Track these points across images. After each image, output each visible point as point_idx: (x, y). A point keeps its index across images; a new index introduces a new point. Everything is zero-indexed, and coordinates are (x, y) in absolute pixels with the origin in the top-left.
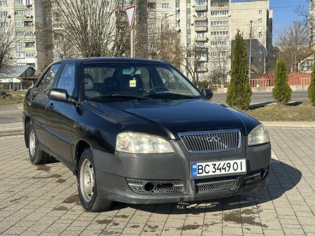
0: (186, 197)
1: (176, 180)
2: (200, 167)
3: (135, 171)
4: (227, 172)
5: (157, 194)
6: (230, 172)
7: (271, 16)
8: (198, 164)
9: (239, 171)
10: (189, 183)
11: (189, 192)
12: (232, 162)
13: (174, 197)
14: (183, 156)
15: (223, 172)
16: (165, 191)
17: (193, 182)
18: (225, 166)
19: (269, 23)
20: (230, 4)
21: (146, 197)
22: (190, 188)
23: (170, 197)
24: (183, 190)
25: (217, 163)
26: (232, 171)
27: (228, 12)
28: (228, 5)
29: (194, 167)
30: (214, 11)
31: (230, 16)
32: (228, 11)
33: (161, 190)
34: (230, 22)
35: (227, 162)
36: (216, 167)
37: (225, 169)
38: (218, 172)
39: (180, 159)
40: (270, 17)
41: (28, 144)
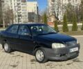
41: (3, 47)
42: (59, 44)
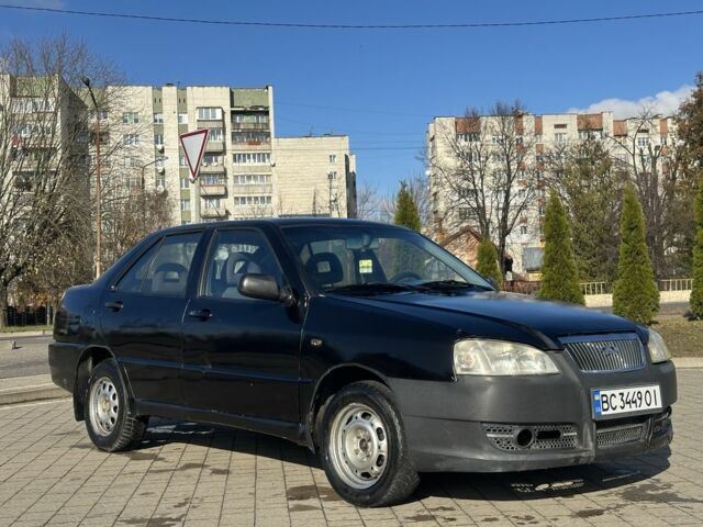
0: (583, 454)
1: (566, 424)
2: (605, 399)
4: (638, 409)
5: (537, 452)
6: (642, 408)
7: (352, 168)
8: (602, 393)
9: (653, 406)
10: (586, 430)
11: (586, 446)
12: (643, 390)
13: (566, 456)
14: (575, 379)
15: (634, 408)
16: (547, 445)
17: (594, 425)
18: (636, 397)
19: (351, 181)
20: (273, 140)
21: (522, 458)
22: (589, 438)
23: (560, 456)
24: (575, 443)
25: (625, 391)
26: (644, 407)
27: (269, 157)
28: (269, 143)
29: (597, 398)
30: (239, 155)
31: (274, 166)
32: (268, 154)
33: (543, 444)
34: (274, 178)
35: (637, 390)
36: (624, 398)
37: (635, 402)
38: (627, 409)
39: (573, 385)
40: (351, 171)
41: (81, 412)
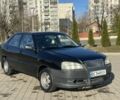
3: (68, 76)
24: (86, 82)
42: (72, 63)
